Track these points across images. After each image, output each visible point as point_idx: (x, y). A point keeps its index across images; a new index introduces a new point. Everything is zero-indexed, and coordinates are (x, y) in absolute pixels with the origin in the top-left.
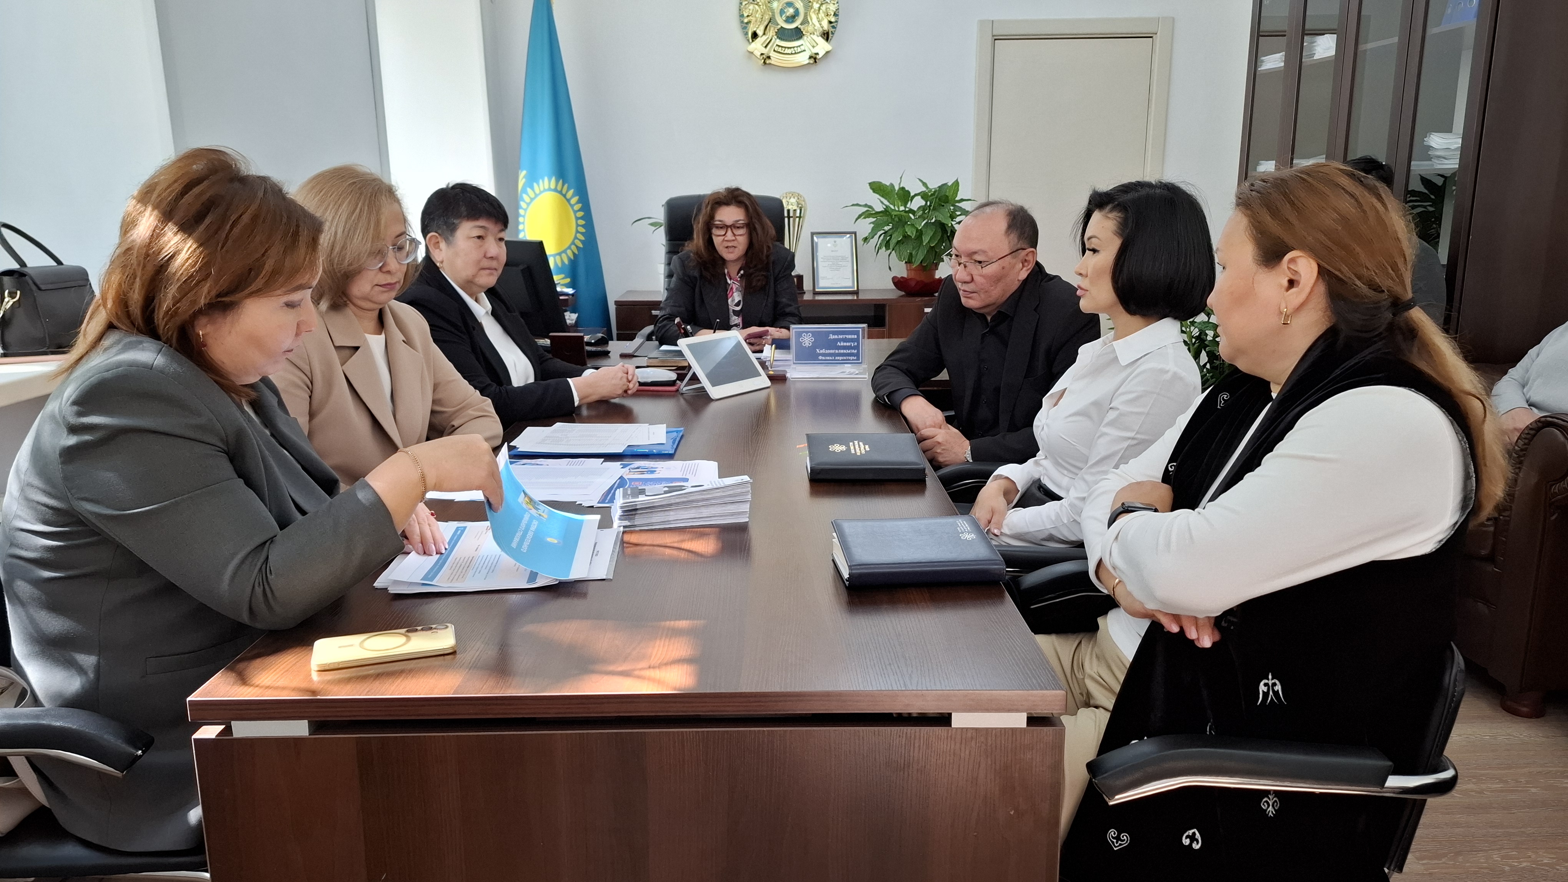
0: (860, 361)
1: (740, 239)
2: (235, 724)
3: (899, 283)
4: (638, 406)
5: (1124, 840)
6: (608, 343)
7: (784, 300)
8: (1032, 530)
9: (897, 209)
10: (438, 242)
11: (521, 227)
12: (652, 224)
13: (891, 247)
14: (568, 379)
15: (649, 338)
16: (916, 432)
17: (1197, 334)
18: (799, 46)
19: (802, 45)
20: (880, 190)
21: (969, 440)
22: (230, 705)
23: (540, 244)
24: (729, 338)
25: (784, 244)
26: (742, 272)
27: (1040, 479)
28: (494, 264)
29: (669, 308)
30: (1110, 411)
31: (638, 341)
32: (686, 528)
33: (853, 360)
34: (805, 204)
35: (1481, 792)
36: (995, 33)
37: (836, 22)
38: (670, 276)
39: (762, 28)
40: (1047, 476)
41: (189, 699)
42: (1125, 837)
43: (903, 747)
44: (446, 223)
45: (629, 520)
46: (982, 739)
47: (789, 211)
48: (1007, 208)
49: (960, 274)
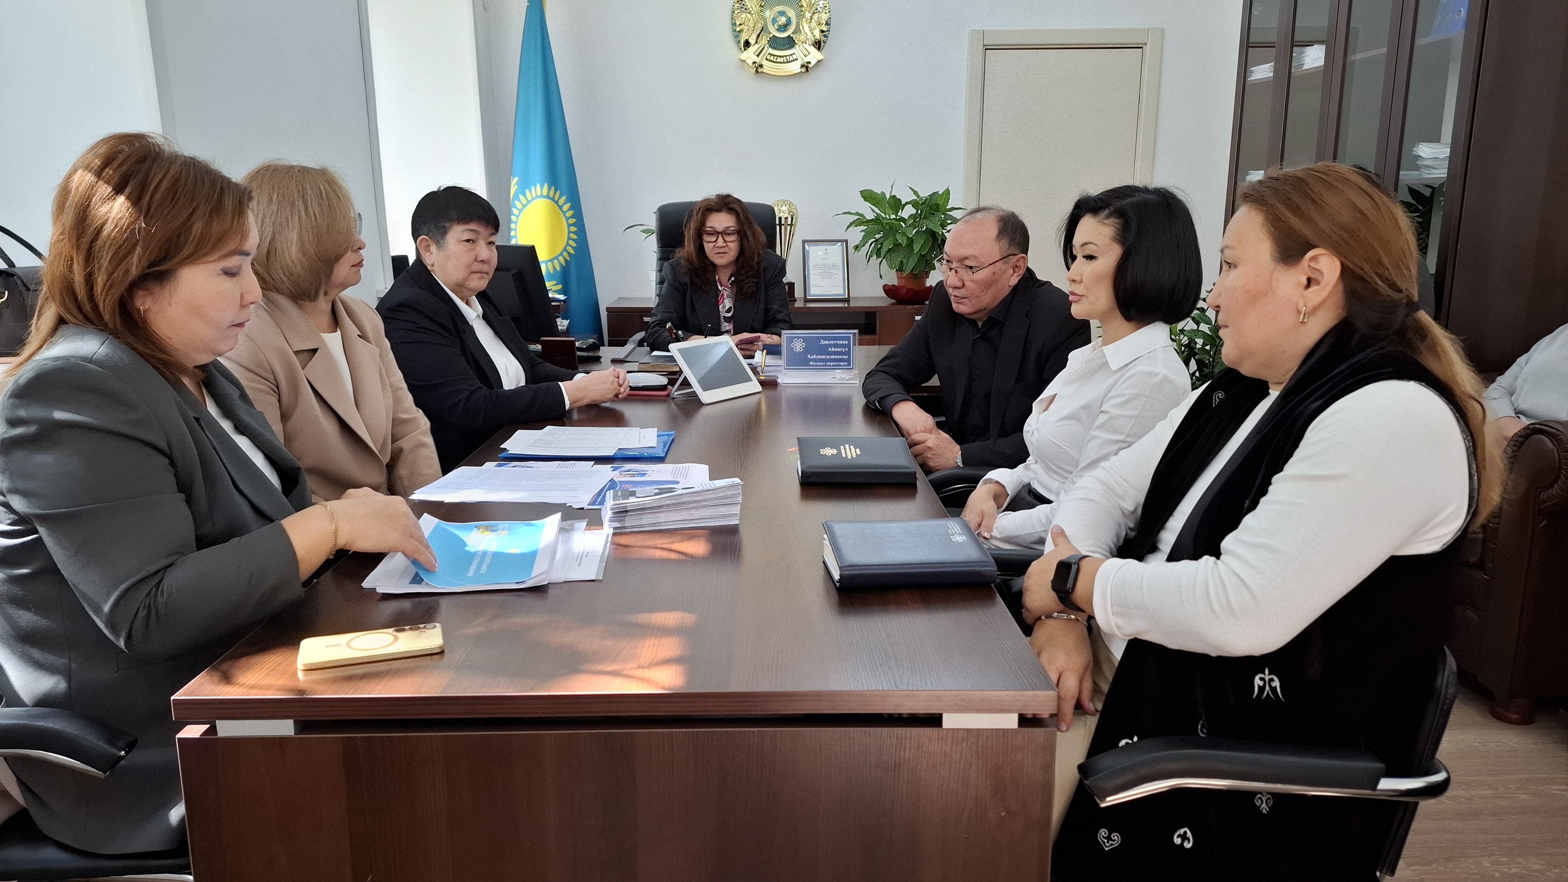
0: (851, 367)
1: (731, 245)
2: (219, 723)
3: (889, 290)
4: (628, 410)
5: (1115, 840)
6: (599, 349)
7: (775, 306)
8: (1022, 533)
9: (888, 217)
10: (429, 245)
11: (513, 233)
12: (644, 231)
13: (882, 256)
14: (560, 383)
15: (640, 344)
16: (907, 436)
17: (1187, 342)
18: (792, 55)
19: (794, 54)
20: (872, 198)
21: (960, 445)
22: (215, 704)
23: (532, 248)
24: (721, 343)
25: (775, 251)
26: (733, 279)
27: (1029, 484)
28: (485, 268)
29: (660, 314)
30: (1101, 415)
31: (629, 347)
32: (676, 529)
33: (844, 365)
34: (797, 212)
35: (1471, 799)
36: (985, 43)
37: (828, 31)
38: (661, 282)
39: (754, 36)
40: (1038, 481)
41: (173, 698)
42: (1116, 837)
43: (894, 748)
44: (436, 226)
45: (619, 521)
46: (974, 740)
47: (780, 218)
48: (998, 214)
49: (952, 280)
